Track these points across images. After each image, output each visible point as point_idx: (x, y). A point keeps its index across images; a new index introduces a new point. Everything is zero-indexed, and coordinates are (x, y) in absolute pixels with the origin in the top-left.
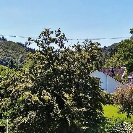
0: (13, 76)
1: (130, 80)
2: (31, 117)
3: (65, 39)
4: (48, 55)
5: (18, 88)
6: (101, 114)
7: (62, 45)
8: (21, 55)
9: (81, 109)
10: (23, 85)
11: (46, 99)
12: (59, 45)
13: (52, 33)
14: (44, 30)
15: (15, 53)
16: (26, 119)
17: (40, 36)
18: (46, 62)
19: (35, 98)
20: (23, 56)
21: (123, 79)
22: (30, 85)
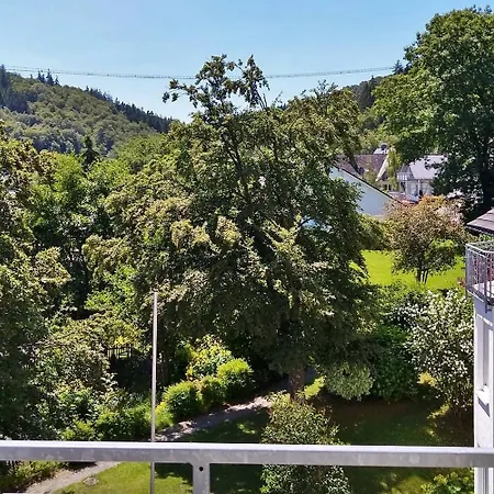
0: (136, 182)
1: (403, 184)
2: (191, 286)
3: (261, 82)
4: (225, 125)
5: (151, 210)
6: (362, 275)
7: (253, 99)
8: (100, 123)
9: (317, 264)
10: (167, 203)
11: (229, 239)
12: (248, 99)
13: (231, 67)
14: (211, 60)
15: (84, 118)
16: (180, 291)
17: (200, 78)
18: (219, 143)
19: (201, 236)
20: (105, 127)
21: (382, 183)
22: (183, 202)
